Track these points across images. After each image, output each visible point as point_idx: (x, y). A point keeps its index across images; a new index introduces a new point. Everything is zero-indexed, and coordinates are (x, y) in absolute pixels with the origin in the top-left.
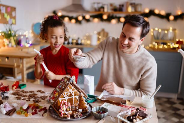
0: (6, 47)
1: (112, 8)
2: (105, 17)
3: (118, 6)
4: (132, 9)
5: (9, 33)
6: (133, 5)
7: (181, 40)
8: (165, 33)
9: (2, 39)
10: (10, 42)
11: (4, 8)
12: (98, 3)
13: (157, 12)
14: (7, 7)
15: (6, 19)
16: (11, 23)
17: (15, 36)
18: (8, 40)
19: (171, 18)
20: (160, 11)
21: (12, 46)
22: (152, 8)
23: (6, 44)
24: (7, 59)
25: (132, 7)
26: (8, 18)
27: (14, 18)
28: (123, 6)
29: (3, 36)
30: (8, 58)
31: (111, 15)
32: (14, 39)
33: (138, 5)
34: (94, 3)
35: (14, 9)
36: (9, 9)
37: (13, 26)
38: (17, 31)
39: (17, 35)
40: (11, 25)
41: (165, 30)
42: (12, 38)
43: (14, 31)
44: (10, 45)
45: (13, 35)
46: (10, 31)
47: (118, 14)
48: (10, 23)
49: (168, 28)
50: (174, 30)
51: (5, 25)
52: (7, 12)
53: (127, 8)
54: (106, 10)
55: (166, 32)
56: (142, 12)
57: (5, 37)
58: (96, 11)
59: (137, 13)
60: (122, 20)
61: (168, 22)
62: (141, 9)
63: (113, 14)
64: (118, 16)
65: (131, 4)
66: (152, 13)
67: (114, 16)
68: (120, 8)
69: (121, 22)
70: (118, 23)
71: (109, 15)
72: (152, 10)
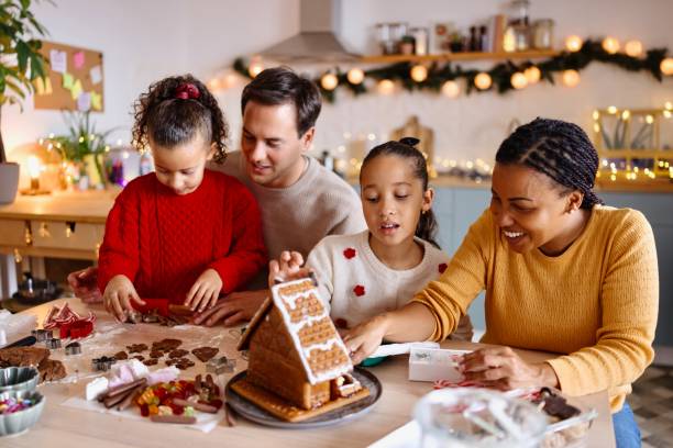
0: (70, 190)
1: (444, 38)
2: (419, 74)
3: (466, 33)
4: (518, 41)
5: (82, 140)
6: (522, 27)
8: (646, 125)
9: (55, 162)
10: (83, 173)
11: (64, 55)
12: (393, 26)
13: (611, 46)
14: (73, 52)
15: (68, 92)
16: (88, 106)
17: (100, 150)
18: (75, 165)
19: (669, 66)
20: (623, 44)
21: (91, 187)
22: (594, 33)
23: (69, 179)
24: (69, 230)
25: (517, 32)
26: (76, 89)
27: (99, 89)
28: (483, 30)
29: (60, 151)
30: (72, 225)
31: (441, 65)
32: (96, 160)
33: (537, 24)
34: (380, 26)
35: (97, 58)
36: (80, 61)
37: (93, 116)
38: (107, 134)
39: (107, 149)
40: (88, 112)
41: (644, 113)
42: (90, 159)
43: (96, 136)
44: (84, 183)
45: (94, 148)
46: (83, 134)
47: (466, 62)
48: (84, 107)
49: (656, 105)
51: (67, 114)
52: (71, 69)
53: (499, 37)
54: (421, 50)
55: (650, 119)
56: (557, 49)
57: (64, 154)
58: (385, 52)
59: (537, 53)
60: (483, 81)
61: (657, 83)
62: (551, 38)
63: (449, 62)
64: (466, 67)
65: (515, 23)
66: (592, 52)
67: (453, 67)
68: (473, 39)
69: (479, 90)
70: (468, 92)
71: (435, 65)
72: (594, 40)
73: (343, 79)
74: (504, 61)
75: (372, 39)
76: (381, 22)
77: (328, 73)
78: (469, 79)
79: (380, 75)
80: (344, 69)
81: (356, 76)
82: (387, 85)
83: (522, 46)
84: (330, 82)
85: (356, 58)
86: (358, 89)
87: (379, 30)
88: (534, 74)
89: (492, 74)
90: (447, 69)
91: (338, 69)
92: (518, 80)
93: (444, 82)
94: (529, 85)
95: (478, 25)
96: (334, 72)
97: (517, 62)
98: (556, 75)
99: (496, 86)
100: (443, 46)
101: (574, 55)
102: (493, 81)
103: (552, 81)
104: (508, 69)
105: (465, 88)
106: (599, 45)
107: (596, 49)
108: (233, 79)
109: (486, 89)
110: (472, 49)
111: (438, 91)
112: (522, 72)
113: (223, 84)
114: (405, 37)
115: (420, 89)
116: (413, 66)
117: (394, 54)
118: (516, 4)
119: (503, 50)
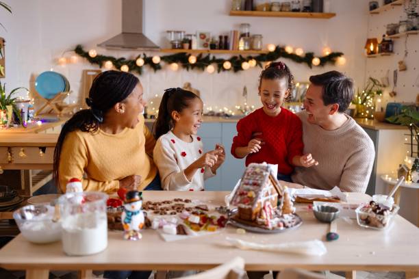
1: (205, 41)
2: (193, 60)
3: (217, 39)
4: (245, 45)
6: (247, 38)
12: (178, 32)
13: (289, 50)
19: (316, 61)
20: (294, 49)
22: (281, 43)
25: (245, 41)
28: (226, 38)
31: (204, 56)
33: (254, 37)
47: (218, 55)
53: (236, 43)
54: (195, 46)
56: (264, 51)
58: (174, 47)
59: (255, 52)
60: (227, 65)
61: (309, 68)
62: (261, 44)
63: (209, 54)
64: (218, 57)
65: (243, 35)
66: (280, 53)
67: (211, 57)
68: (221, 42)
69: (224, 70)
70: (219, 72)
71: (201, 55)
72: (281, 46)
73: (148, 61)
74: (238, 55)
75: (164, 39)
76: (169, 30)
77: (139, 57)
78: (220, 64)
79: (169, 59)
80: (148, 55)
81: (156, 60)
82: (175, 66)
83: (247, 48)
84: (140, 62)
85: (154, 48)
86: (156, 67)
87: (169, 34)
88: (253, 62)
89: (231, 61)
90: (208, 57)
92: (245, 65)
93: (207, 66)
94: (250, 67)
95: (223, 35)
96: (142, 56)
97: (245, 56)
98: (262, 63)
99: (233, 68)
100: (205, 45)
101: (270, 53)
102: (232, 65)
103: (261, 66)
104: (239, 59)
105: (217, 68)
106: (283, 49)
107: (281, 51)
108: (76, 58)
109: (228, 70)
110: (220, 48)
111: (203, 69)
112: (248, 61)
113: (69, 61)
114: (184, 39)
115: (192, 68)
116: (190, 55)
117: (179, 48)
118: (243, 25)
119: (238, 49)
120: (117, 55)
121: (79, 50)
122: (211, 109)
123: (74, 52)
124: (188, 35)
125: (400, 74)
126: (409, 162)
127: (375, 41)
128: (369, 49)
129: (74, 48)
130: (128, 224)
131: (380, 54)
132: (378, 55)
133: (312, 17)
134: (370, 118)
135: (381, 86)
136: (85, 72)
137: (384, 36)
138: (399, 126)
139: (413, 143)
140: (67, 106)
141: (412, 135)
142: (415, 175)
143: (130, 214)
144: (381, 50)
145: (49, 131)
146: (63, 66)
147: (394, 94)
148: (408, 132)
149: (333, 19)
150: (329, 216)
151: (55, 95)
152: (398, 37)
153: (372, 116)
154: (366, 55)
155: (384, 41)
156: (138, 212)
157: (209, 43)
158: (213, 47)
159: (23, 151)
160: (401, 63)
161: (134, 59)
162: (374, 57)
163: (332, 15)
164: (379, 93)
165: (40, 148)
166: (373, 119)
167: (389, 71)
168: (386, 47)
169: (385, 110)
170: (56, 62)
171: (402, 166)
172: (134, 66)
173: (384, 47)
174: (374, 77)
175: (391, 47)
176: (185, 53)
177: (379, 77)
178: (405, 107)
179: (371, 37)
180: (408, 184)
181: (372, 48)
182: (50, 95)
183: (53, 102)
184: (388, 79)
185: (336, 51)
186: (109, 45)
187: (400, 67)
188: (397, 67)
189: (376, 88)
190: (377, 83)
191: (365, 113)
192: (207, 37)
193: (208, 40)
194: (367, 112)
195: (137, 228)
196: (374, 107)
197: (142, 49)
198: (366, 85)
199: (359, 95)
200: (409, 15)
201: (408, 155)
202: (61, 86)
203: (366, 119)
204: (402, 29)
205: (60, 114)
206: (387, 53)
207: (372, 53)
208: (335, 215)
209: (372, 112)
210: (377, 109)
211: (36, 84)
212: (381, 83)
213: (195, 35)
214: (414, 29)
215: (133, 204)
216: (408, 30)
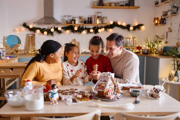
1: (81, 20)
2: (76, 29)
3: (87, 19)
4: (99, 21)
6: (100, 18)
7: (140, 46)
12: (69, 16)
13: (119, 23)
19: (131, 28)
20: (122, 23)
28: (91, 18)
31: (81, 27)
33: (103, 18)
41: (127, 38)
49: (129, 37)
50: (133, 38)
53: (95, 20)
54: (77, 22)
55: (128, 40)
56: (108, 24)
58: (67, 23)
59: (104, 24)
60: (92, 31)
61: (129, 32)
62: (107, 21)
63: (83, 26)
64: (87, 27)
65: (98, 17)
66: (115, 25)
67: (84, 27)
68: (88, 20)
69: (90, 33)
70: (88, 34)
71: (80, 26)
72: (115, 22)
73: (56, 29)
74: (96, 26)
75: (63, 19)
76: (65, 15)
77: (52, 28)
78: (88, 30)
79: (65, 29)
80: (56, 27)
81: (60, 29)
82: (68, 31)
83: (100, 23)
84: (52, 30)
85: (58, 23)
86: (59, 32)
87: (65, 17)
88: (103, 29)
89: (93, 29)
90: (83, 27)
91: (54, 27)
92: (100, 31)
93: (82, 31)
94: (102, 31)
95: (90, 17)
96: (53, 27)
97: (99, 26)
98: (108, 29)
99: (94, 32)
100: (81, 22)
101: (111, 25)
102: (94, 31)
103: (107, 31)
104: (97, 27)
105: (87, 32)
106: (117, 23)
107: (116, 24)
108: (23, 29)
109: (92, 33)
110: (88, 23)
111: (81, 33)
112: (101, 29)
113: (20, 30)
114: (72, 19)
115: (76, 32)
116: (75, 26)
117: (70, 23)
118: (98, 12)
119: (96, 23)
120: (42, 27)
121: (25, 25)
122: (84, 51)
123: (22, 26)
124: (74, 17)
125: (169, 33)
126: (173, 72)
127: (158, 19)
128: (155, 22)
129: (23, 24)
130: (52, 98)
131: (160, 25)
132: (159, 25)
133: (129, 8)
134: (156, 53)
135: (160, 39)
136: (27, 35)
137: (162, 16)
138: (168, 57)
139: (175, 64)
140: (20, 50)
141: (174, 60)
142: (176, 78)
143: (53, 94)
144: (160, 23)
145: (13, 61)
146: (18, 32)
147: (166, 42)
148: (173, 59)
149: (139, 9)
150: (136, 94)
151: (15, 45)
152: (168, 17)
153: (157, 52)
154: (154, 25)
155: (162, 18)
156: (56, 93)
157: (83, 21)
158: (85, 22)
159: (3, 70)
160: (169, 28)
161: (50, 28)
162: (158, 26)
163: (138, 7)
164: (160, 42)
165: (10, 68)
166: (157, 54)
167: (164, 32)
168: (163, 22)
169: (162, 50)
170: (14, 30)
171: (170, 74)
172: (49, 32)
173: (162, 22)
174: (158, 35)
175: (165, 21)
176: (72, 26)
177: (160, 35)
178: (171, 48)
179: (156, 17)
180: (173, 82)
181: (156, 22)
182: (12, 45)
183: (13, 49)
184: (164, 36)
185: (140, 23)
186: (38, 23)
187: (169, 30)
188: (167, 30)
189: (159, 40)
190: (159, 38)
191: (154, 51)
192: (82, 18)
193: (83, 20)
194: (155, 51)
195: (56, 100)
196: (158, 48)
197: (53, 24)
198: (154, 39)
199: (151, 43)
200: (172, 7)
201: (173, 70)
202: (17, 41)
203: (155, 54)
204: (169, 13)
205: (17, 54)
206: (163, 24)
207: (157, 24)
208: (138, 93)
209: (157, 50)
210: (159, 49)
211: (6, 41)
212: (161, 37)
213: (77, 18)
214: (175, 13)
215: (54, 90)
216: (172, 14)
